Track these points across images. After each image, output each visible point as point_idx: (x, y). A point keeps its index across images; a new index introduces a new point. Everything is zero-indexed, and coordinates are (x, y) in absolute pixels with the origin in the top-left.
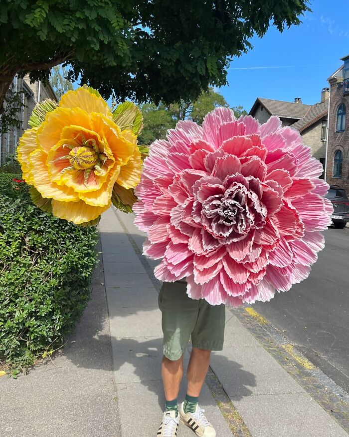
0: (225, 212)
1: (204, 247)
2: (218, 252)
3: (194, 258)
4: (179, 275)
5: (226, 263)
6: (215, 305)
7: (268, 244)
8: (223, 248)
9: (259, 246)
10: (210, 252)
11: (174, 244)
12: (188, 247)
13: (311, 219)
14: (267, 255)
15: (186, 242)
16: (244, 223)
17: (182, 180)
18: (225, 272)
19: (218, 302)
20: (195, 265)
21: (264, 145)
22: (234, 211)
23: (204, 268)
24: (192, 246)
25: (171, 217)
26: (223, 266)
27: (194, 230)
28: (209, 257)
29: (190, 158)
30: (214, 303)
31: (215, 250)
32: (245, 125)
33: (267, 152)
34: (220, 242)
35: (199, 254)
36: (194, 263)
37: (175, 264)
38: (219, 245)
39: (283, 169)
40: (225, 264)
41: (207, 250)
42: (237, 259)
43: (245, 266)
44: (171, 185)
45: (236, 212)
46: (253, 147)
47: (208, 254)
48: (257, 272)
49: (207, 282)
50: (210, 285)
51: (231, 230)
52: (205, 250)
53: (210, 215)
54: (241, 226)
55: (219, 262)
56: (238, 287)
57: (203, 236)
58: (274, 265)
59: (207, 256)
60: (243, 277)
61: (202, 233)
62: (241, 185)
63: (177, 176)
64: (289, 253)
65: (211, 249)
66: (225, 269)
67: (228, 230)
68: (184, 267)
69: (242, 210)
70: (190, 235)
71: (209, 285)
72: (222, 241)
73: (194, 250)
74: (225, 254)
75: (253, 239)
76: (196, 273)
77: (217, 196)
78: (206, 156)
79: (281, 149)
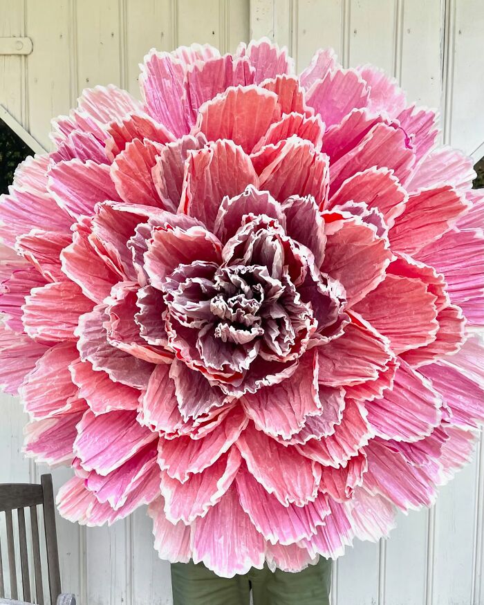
0: (229, 300)
1: (183, 412)
2: (223, 423)
3: (160, 449)
4: (121, 503)
5: (248, 450)
6: (231, 576)
7: (363, 380)
8: (237, 410)
9: (337, 390)
10: (203, 424)
11: (97, 414)
12: (138, 419)
13: (466, 299)
14: (364, 413)
15: (130, 407)
16: (288, 327)
17: (98, 231)
18: (249, 478)
19: (239, 567)
20: (162, 468)
21: (312, 110)
22: (256, 295)
23: (191, 475)
24: (147, 413)
25: (78, 338)
26: (243, 461)
27: (152, 371)
28: (202, 440)
29: (113, 170)
30: (230, 572)
31: (215, 419)
32: (252, 69)
33: (322, 126)
34: (225, 390)
35: (170, 435)
36: (160, 461)
37: (104, 472)
38: (225, 401)
39: (374, 169)
40: (246, 454)
41: (191, 421)
42: (282, 433)
43: (303, 453)
44: (69, 249)
45: (262, 296)
46: (285, 116)
47: (196, 432)
48: (345, 465)
49: (203, 515)
50: (213, 519)
51: (253, 353)
52: (186, 420)
53: (189, 320)
54: (279, 339)
55: (229, 450)
56: (292, 515)
57: (177, 382)
58: (385, 437)
59: (195, 438)
60: (303, 485)
61: (174, 373)
62: (266, 219)
63: (81, 224)
64: (428, 397)
65: (204, 415)
66: (251, 469)
67: (245, 355)
68: (133, 480)
69: (277, 289)
70: (140, 387)
71: (209, 521)
72: (231, 388)
73: (155, 423)
74: (244, 425)
75: (316, 372)
76: (167, 491)
77: (201, 263)
78: (158, 159)
79: (361, 110)
